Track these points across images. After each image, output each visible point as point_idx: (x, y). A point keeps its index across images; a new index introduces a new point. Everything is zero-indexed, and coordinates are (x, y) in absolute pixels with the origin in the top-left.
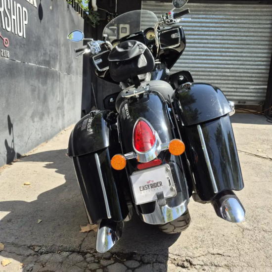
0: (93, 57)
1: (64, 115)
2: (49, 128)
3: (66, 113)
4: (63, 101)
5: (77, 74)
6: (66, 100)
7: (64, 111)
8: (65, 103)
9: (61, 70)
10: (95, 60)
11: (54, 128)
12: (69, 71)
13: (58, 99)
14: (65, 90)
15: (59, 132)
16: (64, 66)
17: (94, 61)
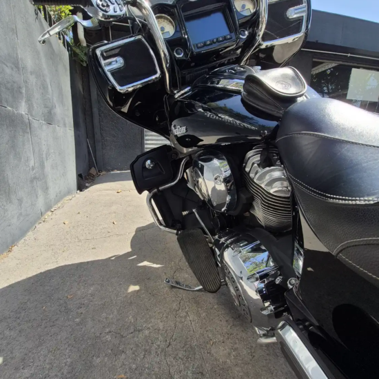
0: (98, 52)
1: (47, 188)
2: (14, 221)
3: (50, 184)
4: (42, 166)
5: (65, 125)
6: (48, 165)
7: (46, 182)
8: (48, 169)
9: (32, 115)
10: (105, 58)
11: (28, 215)
12: (50, 119)
13: (32, 163)
14: (44, 148)
15: (39, 218)
16: (39, 109)
17: (103, 62)
